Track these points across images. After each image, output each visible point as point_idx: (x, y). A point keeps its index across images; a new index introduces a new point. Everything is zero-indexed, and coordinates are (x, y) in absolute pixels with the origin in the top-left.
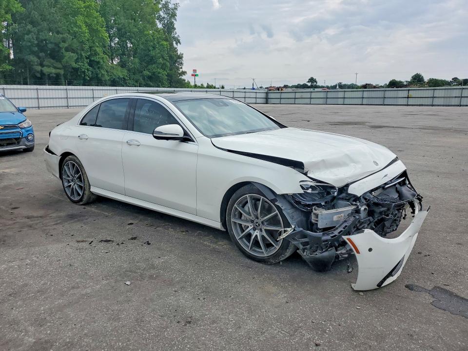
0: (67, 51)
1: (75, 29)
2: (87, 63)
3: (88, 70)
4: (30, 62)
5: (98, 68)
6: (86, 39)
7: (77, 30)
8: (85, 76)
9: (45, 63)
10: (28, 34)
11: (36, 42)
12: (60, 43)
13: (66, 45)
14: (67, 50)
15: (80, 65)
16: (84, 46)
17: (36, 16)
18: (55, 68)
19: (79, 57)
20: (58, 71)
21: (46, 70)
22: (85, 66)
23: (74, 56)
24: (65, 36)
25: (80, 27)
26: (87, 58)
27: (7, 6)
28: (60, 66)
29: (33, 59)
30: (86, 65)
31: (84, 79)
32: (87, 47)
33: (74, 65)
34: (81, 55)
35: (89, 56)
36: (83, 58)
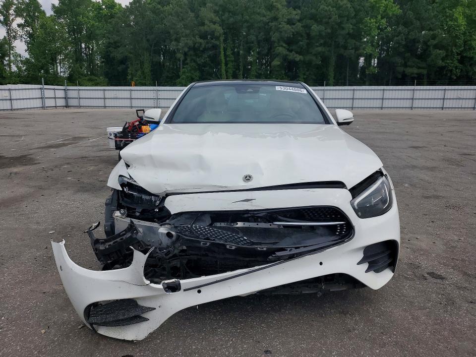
0: (435, 49)
1: (450, 23)
2: (458, 60)
3: (456, 68)
4: (394, 63)
5: (471, 65)
6: (461, 32)
7: (452, 23)
8: (451, 75)
9: (409, 63)
10: (397, 36)
11: (404, 43)
12: (429, 41)
13: (435, 42)
14: (436, 47)
15: (448, 63)
16: (457, 41)
17: (411, 16)
18: (419, 68)
19: (450, 54)
20: (421, 71)
21: (409, 71)
22: (453, 63)
23: (442, 53)
24: (436, 32)
25: (456, 20)
26: (458, 54)
27: (385, 11)
28: (424, 65)
29: (398, 60)
30: (456, 62)
31: (450, 78)
32: (460, 42)
33: (440, 63)
34: (452, 51)
35: (462, 51)
36: (454, 55)
